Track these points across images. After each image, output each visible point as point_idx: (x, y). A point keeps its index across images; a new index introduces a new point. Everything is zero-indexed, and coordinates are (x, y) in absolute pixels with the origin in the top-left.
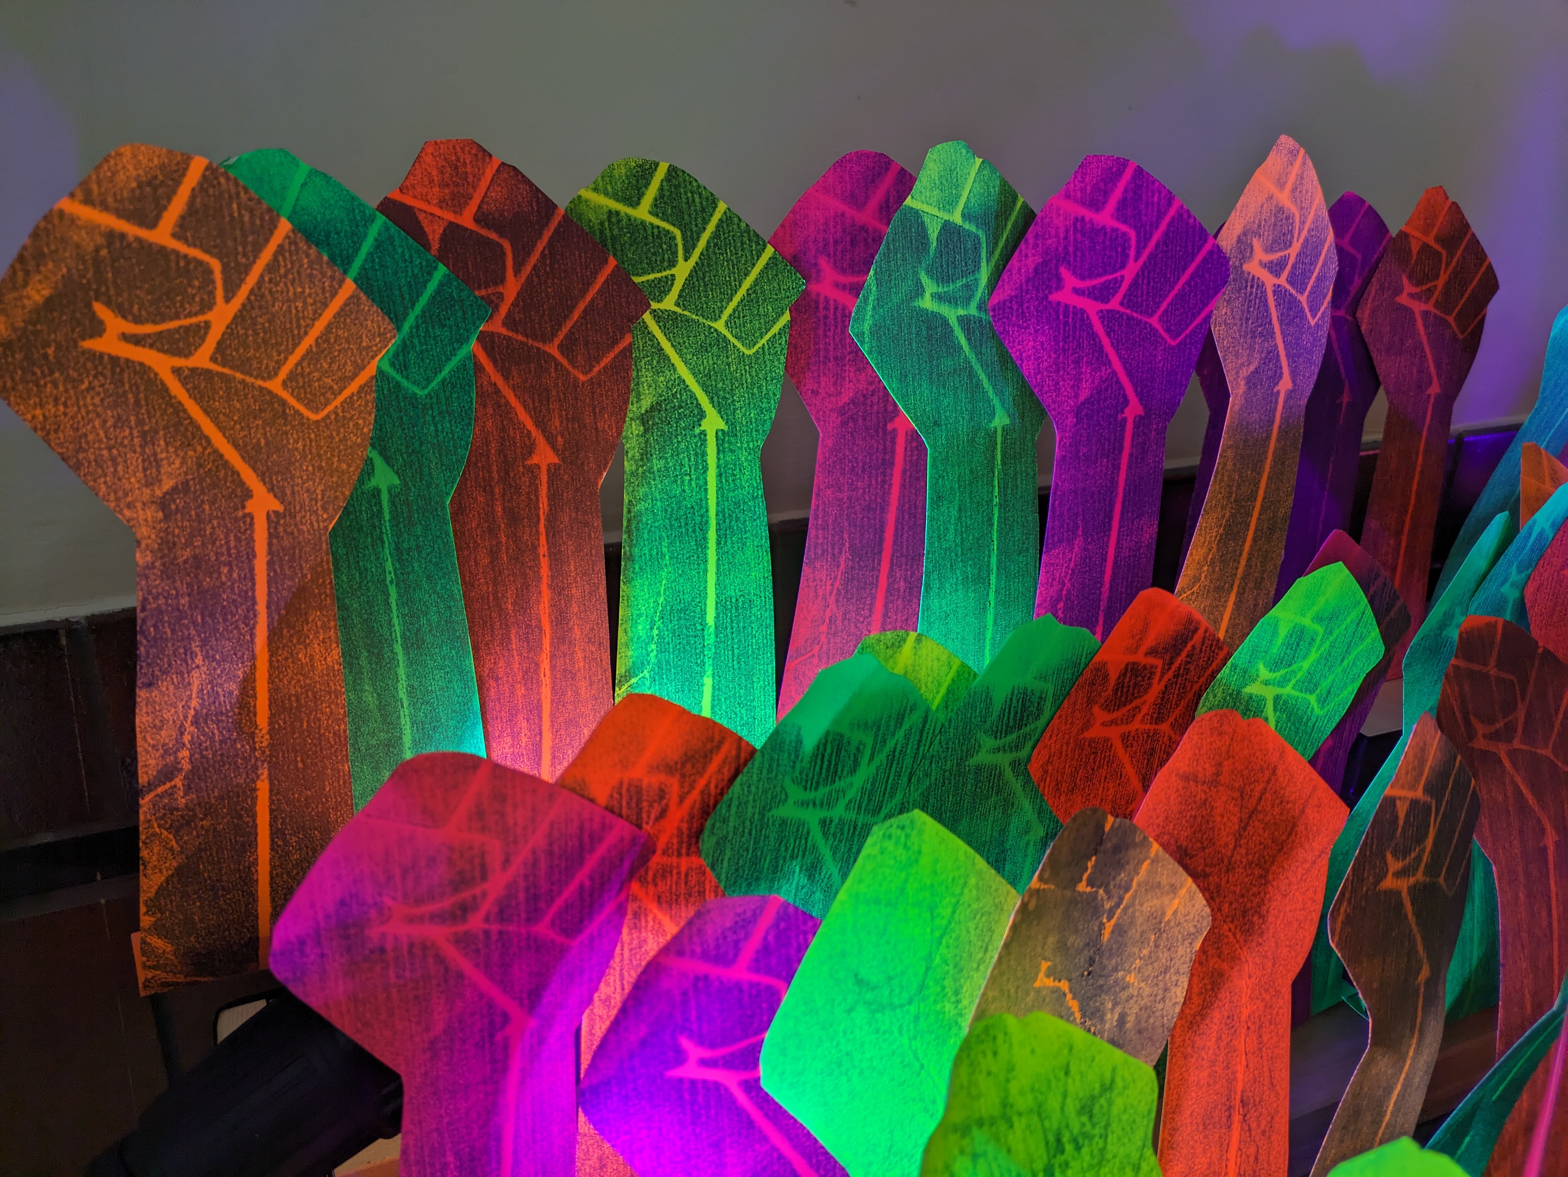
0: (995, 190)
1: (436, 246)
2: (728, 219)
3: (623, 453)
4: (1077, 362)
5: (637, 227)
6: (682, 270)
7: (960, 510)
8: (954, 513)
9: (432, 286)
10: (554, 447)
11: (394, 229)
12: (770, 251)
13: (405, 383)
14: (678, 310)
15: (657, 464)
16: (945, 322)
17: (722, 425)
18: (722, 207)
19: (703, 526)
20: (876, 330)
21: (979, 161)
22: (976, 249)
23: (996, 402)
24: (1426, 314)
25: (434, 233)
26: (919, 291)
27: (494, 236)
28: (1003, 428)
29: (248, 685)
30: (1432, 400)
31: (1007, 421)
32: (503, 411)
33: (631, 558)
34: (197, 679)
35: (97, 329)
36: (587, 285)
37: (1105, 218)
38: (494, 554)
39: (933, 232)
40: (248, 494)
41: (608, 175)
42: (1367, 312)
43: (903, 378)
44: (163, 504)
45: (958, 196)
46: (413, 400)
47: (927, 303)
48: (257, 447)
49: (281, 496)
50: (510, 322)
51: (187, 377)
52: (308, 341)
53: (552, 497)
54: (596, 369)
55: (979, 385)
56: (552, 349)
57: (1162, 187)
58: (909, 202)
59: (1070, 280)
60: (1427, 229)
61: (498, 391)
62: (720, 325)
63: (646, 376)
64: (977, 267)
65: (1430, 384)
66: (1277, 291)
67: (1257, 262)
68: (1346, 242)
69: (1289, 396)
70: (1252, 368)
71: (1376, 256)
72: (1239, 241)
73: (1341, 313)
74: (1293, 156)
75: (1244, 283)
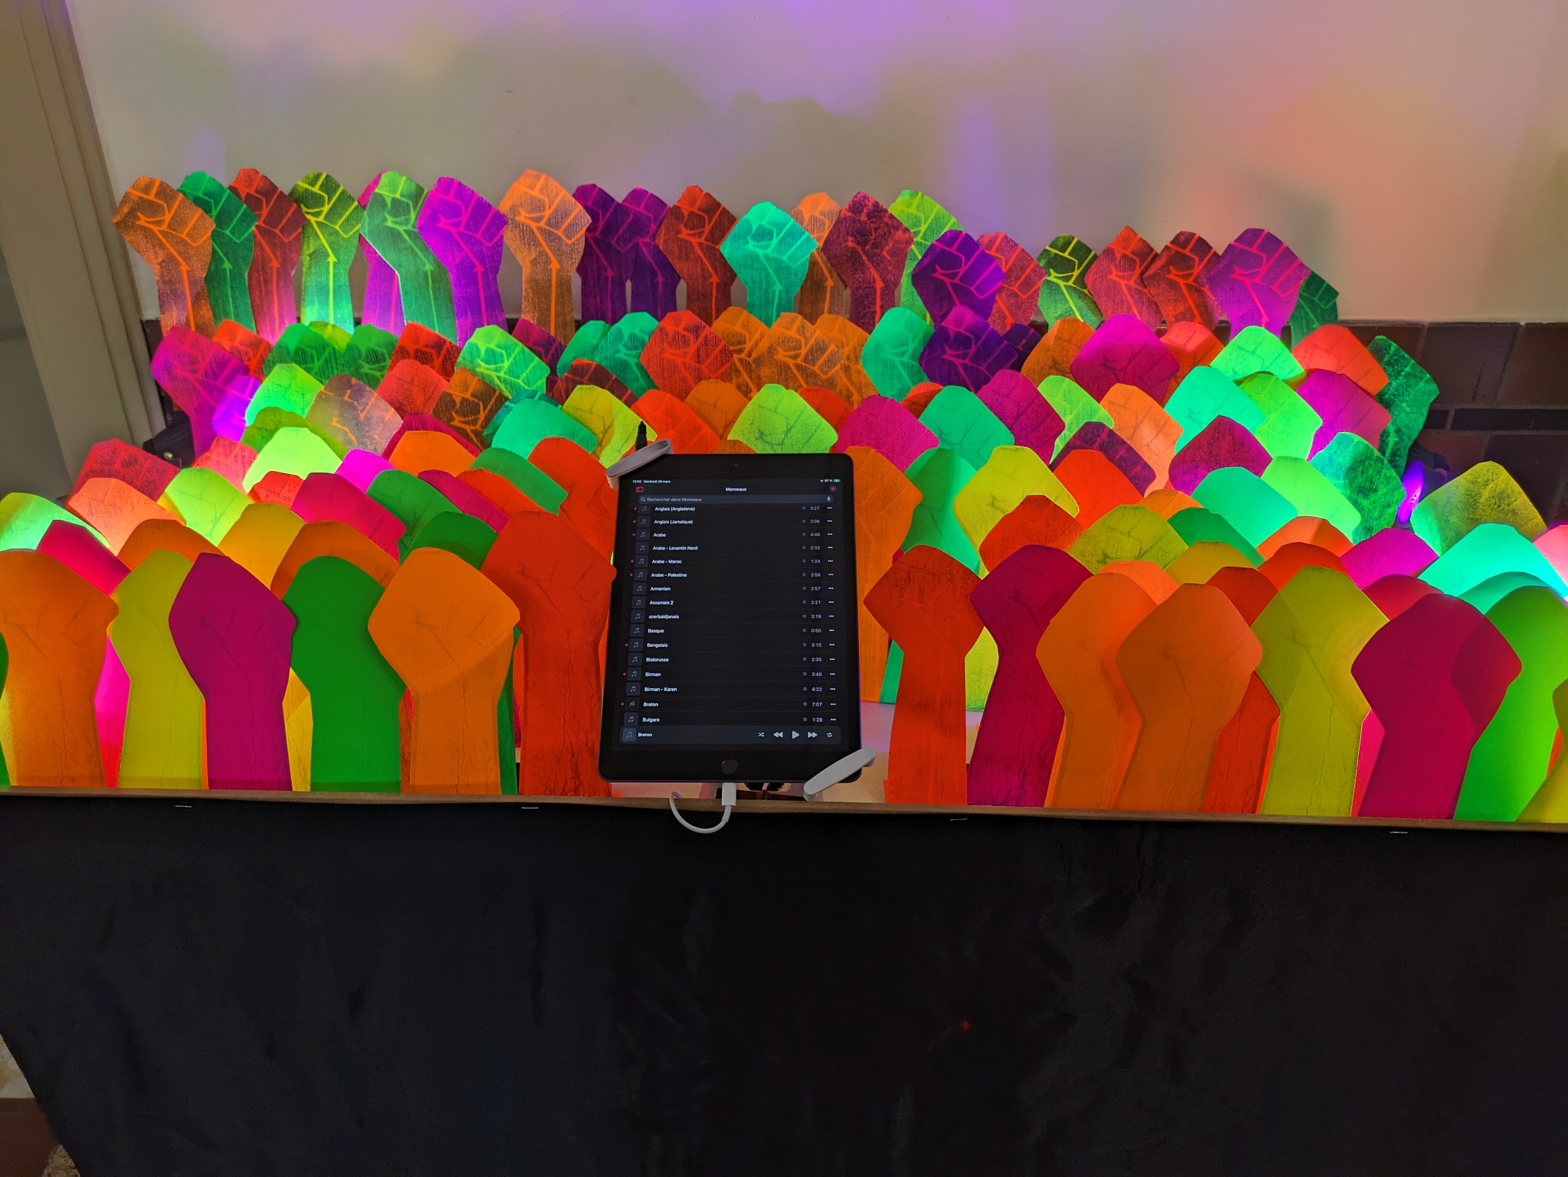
0: (413, 187)
1: (244, 199)
2: (343, 192)
3: (302, 265)
4: (452, 249)
5: (313, 194)
6: (326, 208)
7: (416, 298)
8: (413, 299)
9: (242, 211)
10: (278, 261)
11: (232, 194)
12: (356, 203)
13: (234, 238)
14: (324, 221)
15: (314, 270)
16: (398, 231)
17: (335, 260)
18: (341, 189)
19: (328, 292)
20: (370, 232)
21: (405, 178)
22: (408, 206)
23: (426, 261)
24: (700, 244)
25: (243, 195)
26: (385, 220)
27: (260, 197)
28: (430, 271)
29: (187, 318)
30: (715, 285)
31: (432, 268)
32: (262, 249)
33: (304, 300)
34: (175, 314)
35: (139, 219)
36: (287, 212)
37: (451, 198)
38: (260, 292)
39: (389, 201)
40: (180, 264)
41: (307, 178)
42: (661, 241)
43: (383, 249)
44: (160, 264)
45: (397, 189)
46: (236, 243)
47: (389, 224)
48: (181, 252)
49: (189, 265)
50: (265, 222)
51: (162, 232)
52: (191, 225)
53: (278, 277)
54: (291, 238)
55: (416, 254)
56: (277, 231)
57: (469, 189)
58: (377, 191)
59: (443, 220)
60: (692, 204)
61: (261, 243)
62: (337, 227)
63: (312, 241)
64: (409, 212)
65: (711, 276)
66: (539, 228)
67: (523, 217)
68: (641, 209)
69: (558, 271)
70: (532, 258)
71: (662, 216)
72: (511, 209)
73: (647, 240)
74: (538, 178)
75: (519, 225)
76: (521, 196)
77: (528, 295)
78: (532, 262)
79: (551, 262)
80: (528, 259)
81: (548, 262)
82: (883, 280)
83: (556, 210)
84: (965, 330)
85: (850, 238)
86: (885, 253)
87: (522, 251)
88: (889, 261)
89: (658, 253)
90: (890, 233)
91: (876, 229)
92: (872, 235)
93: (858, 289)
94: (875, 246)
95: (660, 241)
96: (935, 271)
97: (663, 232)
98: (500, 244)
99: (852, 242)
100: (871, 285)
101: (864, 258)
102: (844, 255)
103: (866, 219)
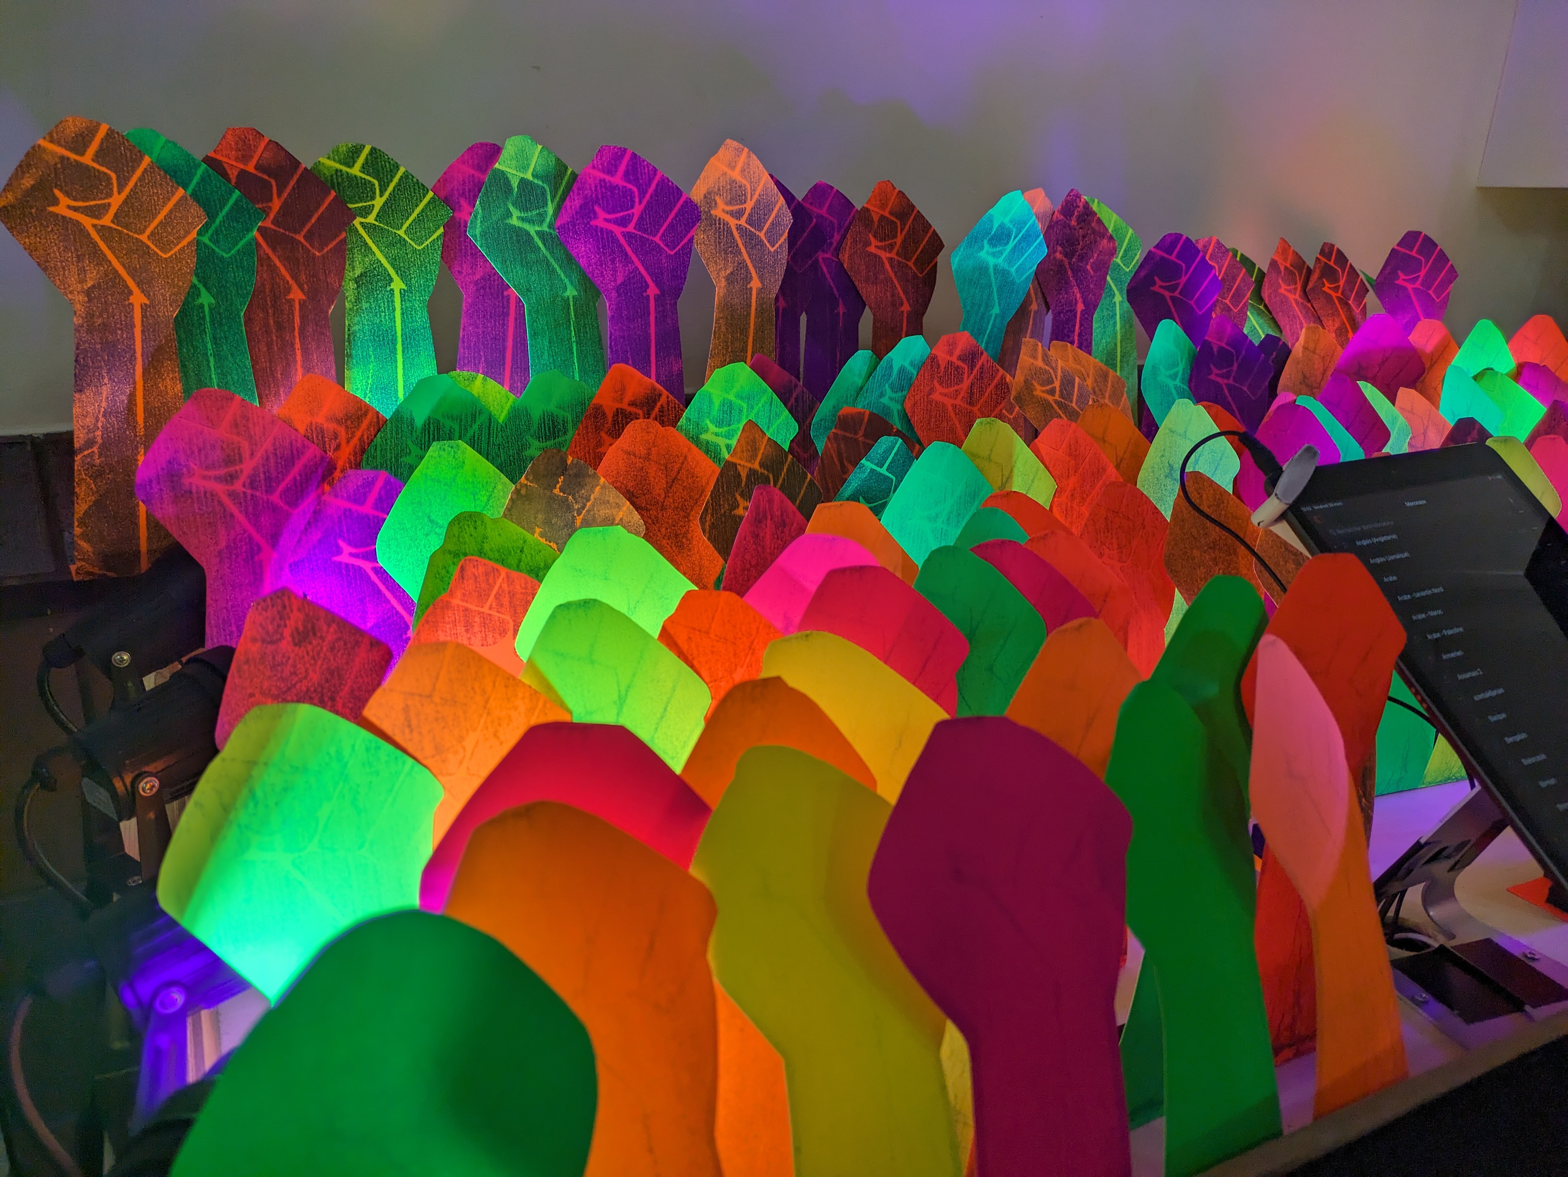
0: (552, 162)
1: (234, 181)
2: (406, 176)
3: (344, 298)
4: (613, 261)
5: (352, 178)
6: (379, 202)
7: (550, 342)
8: (546, 343)
9: (232, 201)
10: (302, 290)
11: (211, 171)
12: (431, 194)
13: (217, 250)
14: (377, 223)
15: (365, 305)
16: (528, 234)
17: (404, 287)
18: (402, 170)
19: (394, 341)
20: (484, 234)
21: (540, 147)
22: (544, 193)
23: (566, 281)
24: (891, 260)
25: (233, 174)
26: (509, 214)
27: (265, 177)
28: (573, 297)
29: (132, 397)
30: (905, 315)
31: (575, 293)
32: (273, 269)
33: (350, 356)
34: (105, 390)
35: (56, 202)
36: (319, 206)
37: (617, 180)
38: (269, 345)
39: (515, 183)
40: (130, 293)
41: (336, 151)
43: (504, 262)
44: (88, 293)
45: (529, 165)
46: (221, 259)
47: (514, 221)
48: (135, 269)
49: (148, 296)
50: (275, 222)
51: (101, 230)
52: (161, 217)
53: (302, 317)
54: (325, 250)
55: (554, 270)
56: (300, 238)
57: (648, 165)
58: (497, 166)
59: (602, 214)
60: (883, 206)
61: (269, 258)
62: (401, 232)
63: (358, 257)
64: (545, 204)
65: (902, 304)
66: (739, 228)
67: (721, 210)
68: (824, 212)
69: (760, 291)
70: (728, 272)
71: (848, 222)
72: (705, 197)
73: (828, 255)
74: (739, 151)
75: (714, 222)
76: (719, 178)
77: (720, 328)
78: (727, 278)
79: (751, 278)
80: (723, 274)
81: (748, 279)
82: (1084, 302)
83: (758, 201)
84: (1227, 344)
85: (1059, 248)
86: (1089, 267)
87: (716, 262)
88: (1091, 277)
89: (841, 272)
90: (1096, 242)
91: (1084, 237)
92: (1079, 244)
93: (1060, 313)
94: (1082, 258)
95: (845, 257)
96: (1154, 283)
97: (849, 244)
98: (688, 250)
99: (1061, 253)
100: (1072, 308)
101: (1070, 273)
102: (1051, 270)
103: (1076, 224)
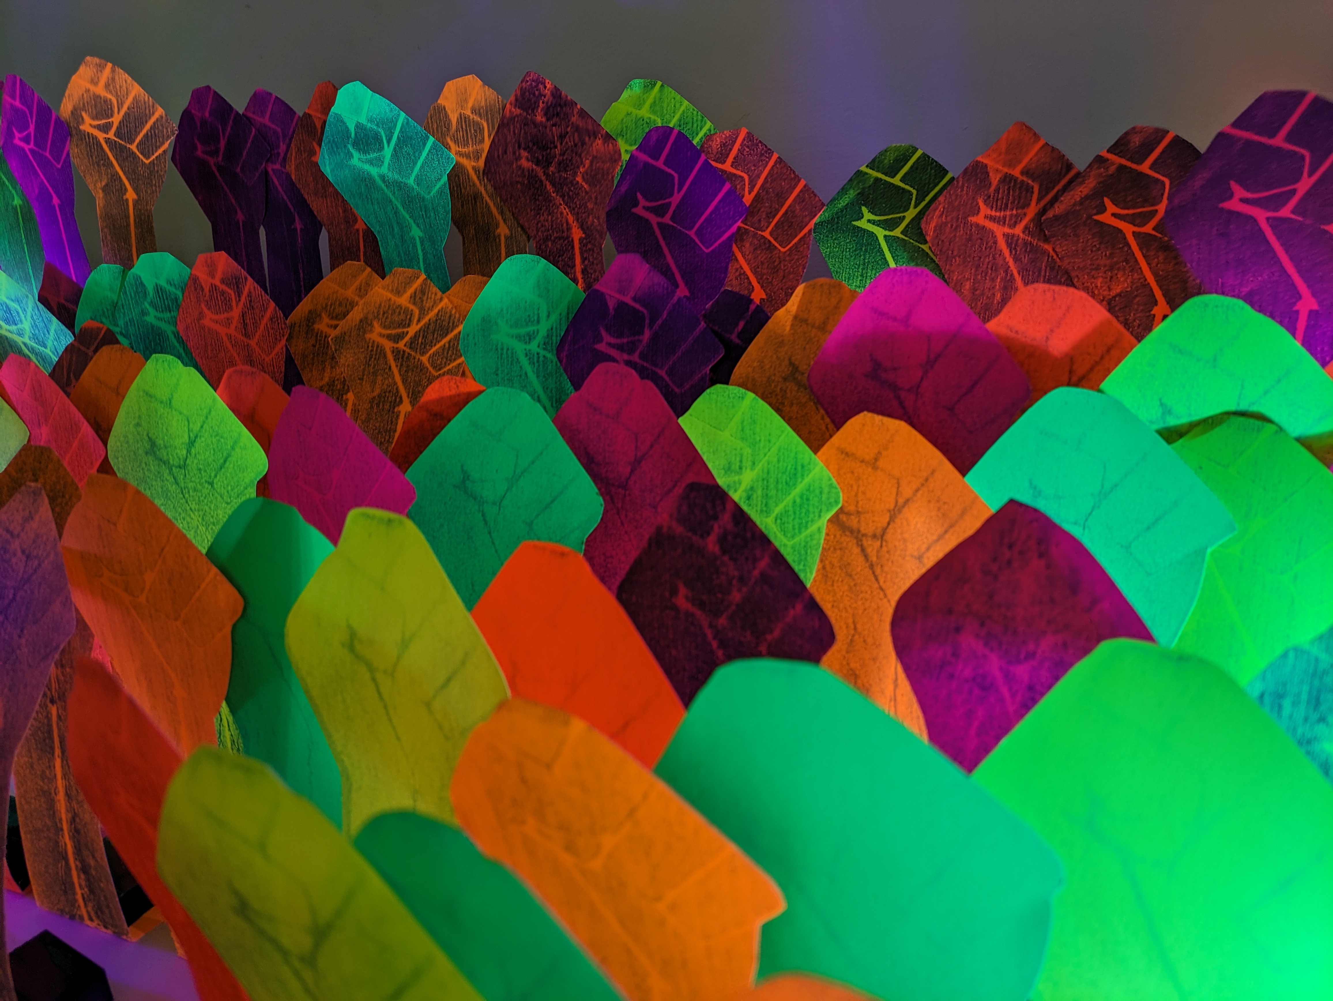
4: (30, 174)
7: (9, 242)
8: (7, 243)
23: (14, 192)
28: (20, 206)
30: (363, 234)
37: (17, 102)
42: (293, 167)
55: (4, 183)
59: (15, 133)
65: (357, 221)
66: (107, 141)
67: (88, 125)
68: (266, 120)
69: (136, 203)
70: (103, 184)
71: (292, 130)
72: (72, 112)
73: (277, 166)
74: (101, 67)
75: (85, 136)
76: (83, 95)
77: (106, 237)
78: (104, 189)
79: (126, 190)
80: (99, 185)
81: (123, 190)
82: (582, 227)
83: (127, 115)
84: (635, 299)
85: (524, 154)
86: (579, 179)
87: (91, 174)
88: (587, 193)
89: (290, 185)
90: (583, 144)
91: (562, 137)
92: (556, 147)
93: (546, 239)
94: (564, 166)
95: (291, 168)
96: (636, 204)
97: (294, 154)
98: (67, 164)
99: (528, 159)
100: (565, 235)
101: (549, 187)
102: (517, 182)
103: (544, 120)
